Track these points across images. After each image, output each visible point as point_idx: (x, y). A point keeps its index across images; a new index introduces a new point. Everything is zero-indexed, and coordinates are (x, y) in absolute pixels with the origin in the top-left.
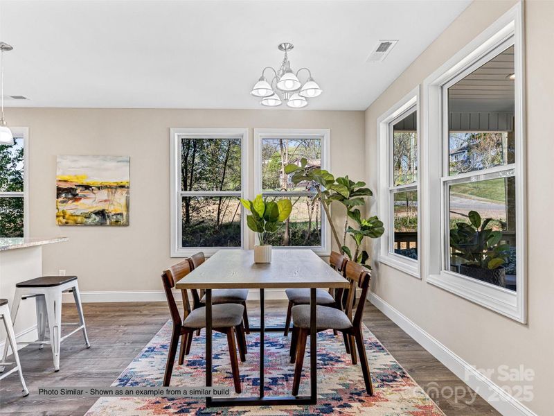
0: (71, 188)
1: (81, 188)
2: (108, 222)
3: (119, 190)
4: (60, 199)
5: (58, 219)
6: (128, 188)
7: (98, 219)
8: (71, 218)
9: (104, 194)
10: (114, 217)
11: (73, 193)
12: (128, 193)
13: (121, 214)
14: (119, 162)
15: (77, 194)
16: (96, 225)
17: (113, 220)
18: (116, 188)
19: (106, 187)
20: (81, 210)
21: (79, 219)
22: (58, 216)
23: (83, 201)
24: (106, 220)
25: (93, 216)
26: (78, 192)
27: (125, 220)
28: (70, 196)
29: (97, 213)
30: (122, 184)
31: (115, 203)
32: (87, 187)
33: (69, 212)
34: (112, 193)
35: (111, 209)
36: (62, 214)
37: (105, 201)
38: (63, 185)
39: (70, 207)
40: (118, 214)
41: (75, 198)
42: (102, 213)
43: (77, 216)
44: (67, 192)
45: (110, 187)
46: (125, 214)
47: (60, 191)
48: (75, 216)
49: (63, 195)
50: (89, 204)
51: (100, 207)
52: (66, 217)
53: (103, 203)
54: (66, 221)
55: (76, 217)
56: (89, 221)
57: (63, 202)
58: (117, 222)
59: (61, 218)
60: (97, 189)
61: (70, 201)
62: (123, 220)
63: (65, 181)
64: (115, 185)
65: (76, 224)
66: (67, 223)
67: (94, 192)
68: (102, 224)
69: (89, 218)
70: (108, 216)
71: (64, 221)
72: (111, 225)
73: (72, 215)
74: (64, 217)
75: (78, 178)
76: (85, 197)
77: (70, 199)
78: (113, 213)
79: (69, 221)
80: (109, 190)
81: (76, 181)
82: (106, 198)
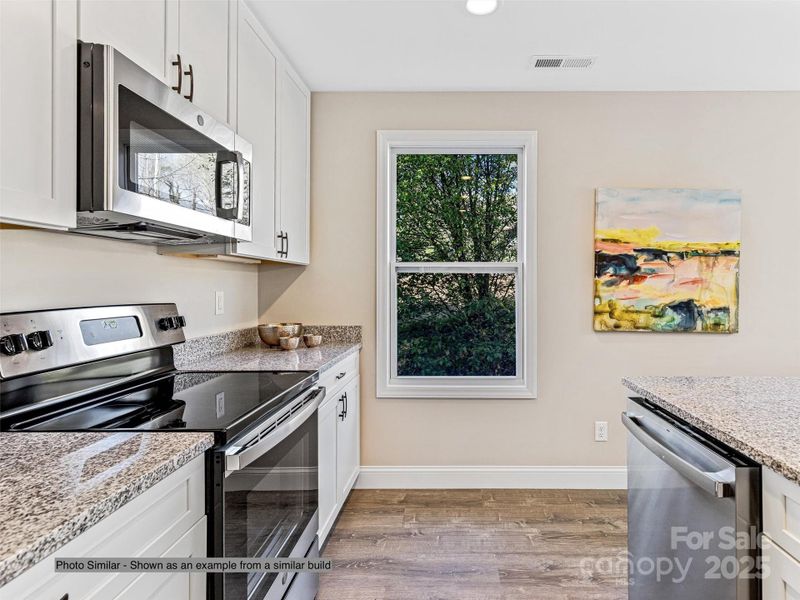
0: (626, 255)
1: (645, 256)
2: (699, 323)
3: (722, 260)
4: (605, 278)
5: (599, 318)
6: (738, 256)
7: (678, 318)
8: (626, 316)
9: (691, 268)
10: (712, 315)
11: (630, 263)
12: (738, 266)
13: (725, 310)
14: (722, 201)
15: (638, 268)
16: (675, 331)
17: (709, 322)
18: (716, 255)
19: (696, 253)
20: (645, 300)
21: (642, 319)
22: (597, 313)
23: (649, 282)
24: (695, 322)
25: (669, 312)
26: (640, 262)
27: (733, 322)
28: (624, 272)
29: (677, 307)
30: (728, 248)
31: (713, 287)
32: (658, 254)
33: (621, 305)
34: (708, 266)
35: (704, 299)
36: (608, 309)
37: (694, 282)
38: (610, 250)
39: (623, 294)
40: (720, 309)
41: (634, 275)
42: (686, 307)
43: (637, 312)
44: (617, 264)
45: (705, 254)
46: (733, 309)
47: (602, 262)
48: (633, 312)
49: (611, 270)
50: (657, 289)
51: (682, 296)
52: (617, 313)
53: (690, 285)
55: (634, 316)
56: (662, 322)
57: (611, 284)
58: (717, 325)
59: (606, 317)
60: (677, 257)
61: (625, 283)
62: (728, 322)
63: (615, 241)
64: (715, 249)
65: (636, 328)
66: (617, 326)
67: (672, 263)
68: (686, 329)
69: (660, 316)
70: (700, 314)
71: (612, 322)
72: (705, 330)
73: (627, 311)
74: (611, 315)
75: (640, 236)
77: (623, 278)
78: (709, 308)
79: (623, 323)
80: (703, 259)
81: (636, 240)
82: (694, 275)
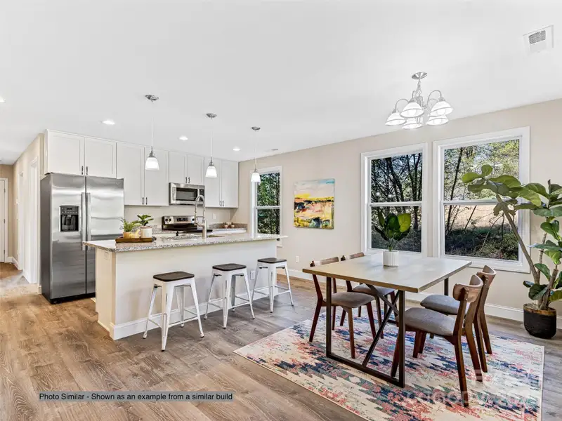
0: (302, 203)
1: (306, 203)
2: (321, 226)
3: (327, 203)
4: (297, 210)
6: (333, 201)
7: (315, 223)
9: (318, 206)
10: (325, 223)
11: (302, 206)
12: (333, 205)
13: (328, 221)
15: (305, 207)
16: (314, 228)
17: (324, 225)
18: (326, 202)
19: (320, 201)
20: (306, 217)
21: (306, 223)
22: (295, 221)
23: (307, 211)
24: (320, 224)
25: (313, 221)
26: (305, 205)
28: (301, 208)
29: (315, 220)
30: (329, 199)
31: (325, 213)
32: (309, 202)
33: (300, 219)
34: (323, 206)
35: (323, 217)
36: (297, 220)
37: (319, 211)
38: (298, 201)
39: (301, 215)
41: (304, 209)
42: (317, 220)
43: (304, 221)
44: (300, 206)
45: (323, 202)
46: (331, 221)
47: (296, 205)
49: (298, 208)
50: (310, 214)
51: (316, 216)
52: (299, 221)
54: (299, 225)
56: (311, 224)
57: (298, 212)
58: (326, 226)
59: (296, 223)
60: (315, 203)
62: (330, 225)
63: (299, 198)
64: (325, 199)
65: (304, 226)
67: (313, 205)
68: (317, 227)
69: (310, 222)
70: (321, 222)
71: (298, 224)
72: (323, 228)
73: (302, 221)
75: (304, 196)
76: (308, 208)
77: (301, 210)
78: (324, 220)
81: (304, 198)
82: (319, 209)
